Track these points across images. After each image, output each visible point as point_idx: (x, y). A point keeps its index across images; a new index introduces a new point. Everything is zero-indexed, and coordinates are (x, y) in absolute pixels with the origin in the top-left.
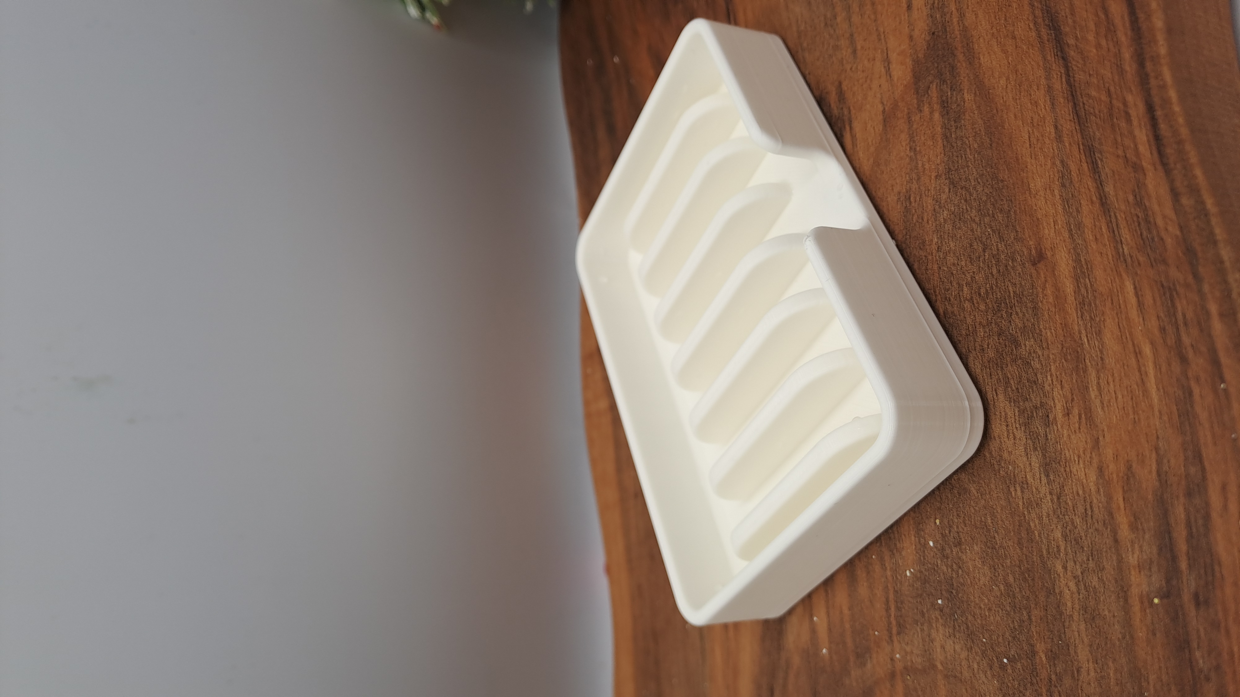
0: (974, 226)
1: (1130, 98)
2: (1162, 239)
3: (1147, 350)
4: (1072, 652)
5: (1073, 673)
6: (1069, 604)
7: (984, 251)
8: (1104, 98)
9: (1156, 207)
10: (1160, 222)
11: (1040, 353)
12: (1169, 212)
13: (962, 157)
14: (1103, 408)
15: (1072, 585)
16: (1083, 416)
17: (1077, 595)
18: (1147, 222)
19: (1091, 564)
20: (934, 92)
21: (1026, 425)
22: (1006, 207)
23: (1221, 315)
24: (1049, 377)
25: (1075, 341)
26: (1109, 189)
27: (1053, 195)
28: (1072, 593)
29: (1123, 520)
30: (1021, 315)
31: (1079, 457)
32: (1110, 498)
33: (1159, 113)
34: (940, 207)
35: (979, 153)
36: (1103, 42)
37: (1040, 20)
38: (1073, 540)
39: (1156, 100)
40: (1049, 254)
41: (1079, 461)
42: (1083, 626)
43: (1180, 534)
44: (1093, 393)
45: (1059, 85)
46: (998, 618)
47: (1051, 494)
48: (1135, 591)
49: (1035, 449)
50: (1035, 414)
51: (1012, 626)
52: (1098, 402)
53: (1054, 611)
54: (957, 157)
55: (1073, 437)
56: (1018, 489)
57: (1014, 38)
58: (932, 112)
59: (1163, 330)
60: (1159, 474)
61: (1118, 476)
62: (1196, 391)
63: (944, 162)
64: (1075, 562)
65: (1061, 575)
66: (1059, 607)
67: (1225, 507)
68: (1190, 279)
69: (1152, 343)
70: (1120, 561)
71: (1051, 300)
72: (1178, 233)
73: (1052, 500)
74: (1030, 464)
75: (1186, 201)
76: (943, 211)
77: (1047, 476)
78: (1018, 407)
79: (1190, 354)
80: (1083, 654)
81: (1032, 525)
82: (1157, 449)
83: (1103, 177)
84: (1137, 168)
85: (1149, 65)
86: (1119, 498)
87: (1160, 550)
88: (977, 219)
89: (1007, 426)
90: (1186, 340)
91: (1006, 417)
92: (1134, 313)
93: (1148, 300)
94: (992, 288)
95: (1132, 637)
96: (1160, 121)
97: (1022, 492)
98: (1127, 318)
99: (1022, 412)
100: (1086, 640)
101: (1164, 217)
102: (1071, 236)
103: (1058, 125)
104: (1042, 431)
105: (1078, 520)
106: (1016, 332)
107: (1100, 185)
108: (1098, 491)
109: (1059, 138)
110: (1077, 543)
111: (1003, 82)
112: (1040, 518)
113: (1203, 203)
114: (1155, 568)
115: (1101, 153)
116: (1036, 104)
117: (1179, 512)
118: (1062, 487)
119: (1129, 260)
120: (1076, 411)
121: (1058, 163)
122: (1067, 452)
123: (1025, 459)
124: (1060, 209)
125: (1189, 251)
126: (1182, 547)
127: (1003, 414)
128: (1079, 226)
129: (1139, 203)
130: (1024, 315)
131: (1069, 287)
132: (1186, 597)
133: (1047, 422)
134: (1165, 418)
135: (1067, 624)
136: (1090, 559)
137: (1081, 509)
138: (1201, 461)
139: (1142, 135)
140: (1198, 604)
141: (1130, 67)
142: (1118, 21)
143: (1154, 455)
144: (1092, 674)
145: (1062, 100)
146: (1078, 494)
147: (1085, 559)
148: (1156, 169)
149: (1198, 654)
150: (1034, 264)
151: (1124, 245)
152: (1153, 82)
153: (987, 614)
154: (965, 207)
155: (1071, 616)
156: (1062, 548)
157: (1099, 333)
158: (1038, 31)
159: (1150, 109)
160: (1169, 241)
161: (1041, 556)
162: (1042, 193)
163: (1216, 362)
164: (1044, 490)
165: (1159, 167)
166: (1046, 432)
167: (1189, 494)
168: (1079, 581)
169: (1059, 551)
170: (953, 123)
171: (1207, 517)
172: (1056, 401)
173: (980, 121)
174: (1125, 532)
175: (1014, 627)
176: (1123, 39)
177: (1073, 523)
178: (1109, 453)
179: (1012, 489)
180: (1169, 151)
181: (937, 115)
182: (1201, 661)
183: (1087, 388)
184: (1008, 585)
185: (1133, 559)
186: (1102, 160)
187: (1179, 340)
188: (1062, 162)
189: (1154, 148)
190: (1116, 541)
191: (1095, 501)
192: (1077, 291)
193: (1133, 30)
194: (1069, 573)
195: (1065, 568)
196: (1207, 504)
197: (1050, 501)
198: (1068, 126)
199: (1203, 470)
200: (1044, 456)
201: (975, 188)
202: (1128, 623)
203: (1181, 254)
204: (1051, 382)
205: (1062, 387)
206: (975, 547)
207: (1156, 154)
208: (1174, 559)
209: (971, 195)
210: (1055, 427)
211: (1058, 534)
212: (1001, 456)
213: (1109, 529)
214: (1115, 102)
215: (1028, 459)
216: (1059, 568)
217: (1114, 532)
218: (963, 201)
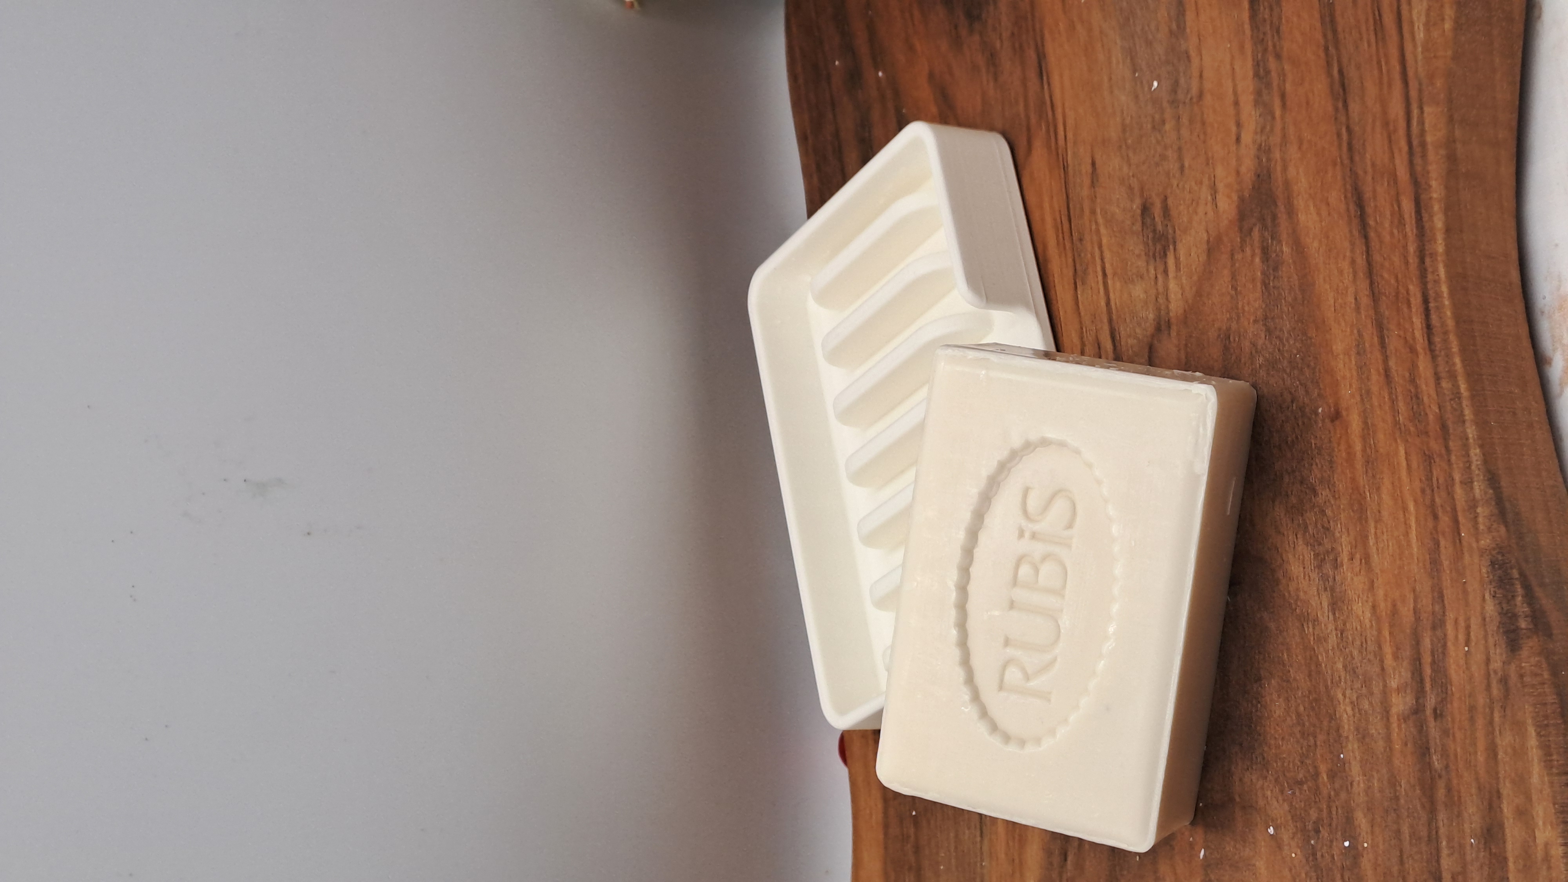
0: (1285, 376)
1: (1411, 287)
2: (1426, 414)
3: (1411, 507)
4: (1347, 769)
5: (1347, 788)
6: (1346, 727)
7: (1292, 402)
8: (1393, 281)
9: (1424, 387)
10: (1426, 399)
11: (1333, 502)
12: (1433, 393)
13: (1277, 307)
14: (1378, 554)
15: (1349, 709)
16: (1363, 561)
17: (1352, 718)
18: (1418, 398)
19: (1364, 690)
20: (1256, 233)
21: (1319, 567)
22: (1312, 364)
23: (1461, 482)
24: (1339, 525)
25: (1361, 494)
26: (1392, 363)
27: (1351, 360)
28: (1349, 717)
29: (1388, 650)
30: (1319, 466)
31: (1359, 597)
32: (1379, 631)
33: (1432, 305)
34: (1256, 352)
35: (1293, 308)
36: (1395, 231)
37: (1349, 195)
38: (1351, 671)
39: (1431, 293)
40: (1344, 413)
41: (1358, 601)
42: (1356, 746)
43: (1427, 659)
44: (1371, 541)
45: (1361, 261)
46: (1290, 746)
47: (1336, 629)
48: (1394, 710)
49: (1326, 589)
50: (1326, 558)
51: (1300, 751)
52: (1374, 550)
53: (1335, 734)
54: (1274, 306)
55: (1355, 579)
56: (1310, 625)
57: (1328, 204)
58: (1253, 256)
59: (1423, 491)
60: (1415, 612)
61: (1386, 613)
62: (1443, 543)
63: (1262, 308)
64: (1352, 689)
65: (1341, 702)
66: (1338, 730)
67: (1456, 637)
68: (1443, 451)
69: (1415, 501)
70: (1385, 686)
71: (1344, 454)
72: (1437, 411)
73: (1337, 635)
74: (1321, 603)
75: (1445, 384)
76: (1259, 356)
77: (1334, 614)
78: (1314, 551)
79: (1440, 514)
80: (1355, 769)
81: (1320, 657)
82: (1414, 591)
83: (1388, 352)
84: (1413, 350)
85: (1428, 260)
86: (1386, 633)
87: (1413, 674)
88: (1288, 370)
89: (1304, 568)
90: (1438, 500)
91: (1303, 560)
92: (1404, 473)
93: (1414, 465)
94: (1297, 438)
95: (1391, 749)
96: (1432, 312)
97: (1314, 628)
98: (1399, 478)
99: (1317, 555)
100: (1358, 758)
101: (1429, 396)
102: (1362, 400)
103: (1358, 297)
104: (1331, 573)
105: (1356, 653)
106: (1315, 482)
107: (1386, 360)
108: (1372, 626)
109: (1358, 309)
110: (1355, 672)
111: (1316, 244)
112: (1327, 652)
113: (1458, 387)
114: (1408, 691)
115: (1388, 330)
116: (1341, 272)
117: (1427, 643)
118: (1344, 624)
119: (1403, 428)
120: (1358, 556)
121: (1355, 331)
122: (1350, 592)
123: (1317, 598)
124: (1355, 373)
125: (1444, 427)
126: (1428, 671)
127: (1301, 557)
128: (1368, 392)
129: (1413, 381)
130: (1322, 467)
131: (1358, 447)
132: (1429, 712)
133: (1336, 565)
134: (1421, 564)
135: (1344, 745)
136: (1364, 686)
137: (1358, 643)
138: (1443, 601)
139: (1418, 321)
140: (1436, 718)
141: (1413, 260)
142: (1407, 216)
143: (1412, 595)
144: (1362, 785)
145: (1361, 275)
146: (1357, 629)
147: (1360, 686)
148: (1425, 353)
149: (1434, 757)
150: (1332, 421)
151: (1400, 415)
152: (1430, 277)
153: (1281, 743)
154: (1278, 357)
155: (1347, 737)
156: (1343, 678)
157: (1378, 489)
158: (1347, 204)
159: (1426, 301)
160: (1431, 417)
161: (1326, 687)
162: (1341, 356)
163: (1456, 521)
164: (1331, 627)
165: (1428, 352)
166: (1334, 573)
167: (1434, 628)
168: (1354, 705)
169: (1340, 680)
170: (1271, 272)
171: (1445, 646)
172: (1344, 547)
173: (1296, 277)
174: (1389, 661)
175: (1303, 753)
176: (1410, 234)
177: (1352, 655)
178: (1381, 593)
179: (1305, 627)
180: (1437, 339)
181: (1257, 260)
182: (1436, 763)
183: (1367, 537)
184: (1299, 715)
185: (1394, 684)
186: (1388, 337)
187: (1433, 501)
188: (1359, 331)
189: (1425, 335)
190: (1383, 669)
191: (1369, 635)
192: (1364, 450)
193: (1417, 228)
194: (1347, 700)
195: (1344, 695)
196: (1445, 635)
197: (1335, 636)
198: (1365, 301)
199: (1444, 607)
200: (1332, 595)
201: (1287, 340)
202: (1388, 739)
203: (1438, 429)
204: (1340, 530)
205: (1349, 534)
206: (1273, 681)
207: (1426, 342)
208: (1422, 681)
209: (1284, 345)
210: (1342, 571)
211: (1340, 666)
212: (1298, 596)
213: (1378, 659)
214: (1400, 288)
215: (1319, 597)
216: (1340, 696)
217: (1382, 661)
218: (1277, 350)
